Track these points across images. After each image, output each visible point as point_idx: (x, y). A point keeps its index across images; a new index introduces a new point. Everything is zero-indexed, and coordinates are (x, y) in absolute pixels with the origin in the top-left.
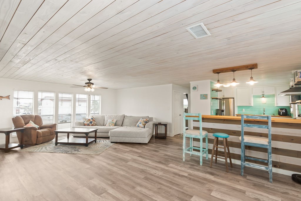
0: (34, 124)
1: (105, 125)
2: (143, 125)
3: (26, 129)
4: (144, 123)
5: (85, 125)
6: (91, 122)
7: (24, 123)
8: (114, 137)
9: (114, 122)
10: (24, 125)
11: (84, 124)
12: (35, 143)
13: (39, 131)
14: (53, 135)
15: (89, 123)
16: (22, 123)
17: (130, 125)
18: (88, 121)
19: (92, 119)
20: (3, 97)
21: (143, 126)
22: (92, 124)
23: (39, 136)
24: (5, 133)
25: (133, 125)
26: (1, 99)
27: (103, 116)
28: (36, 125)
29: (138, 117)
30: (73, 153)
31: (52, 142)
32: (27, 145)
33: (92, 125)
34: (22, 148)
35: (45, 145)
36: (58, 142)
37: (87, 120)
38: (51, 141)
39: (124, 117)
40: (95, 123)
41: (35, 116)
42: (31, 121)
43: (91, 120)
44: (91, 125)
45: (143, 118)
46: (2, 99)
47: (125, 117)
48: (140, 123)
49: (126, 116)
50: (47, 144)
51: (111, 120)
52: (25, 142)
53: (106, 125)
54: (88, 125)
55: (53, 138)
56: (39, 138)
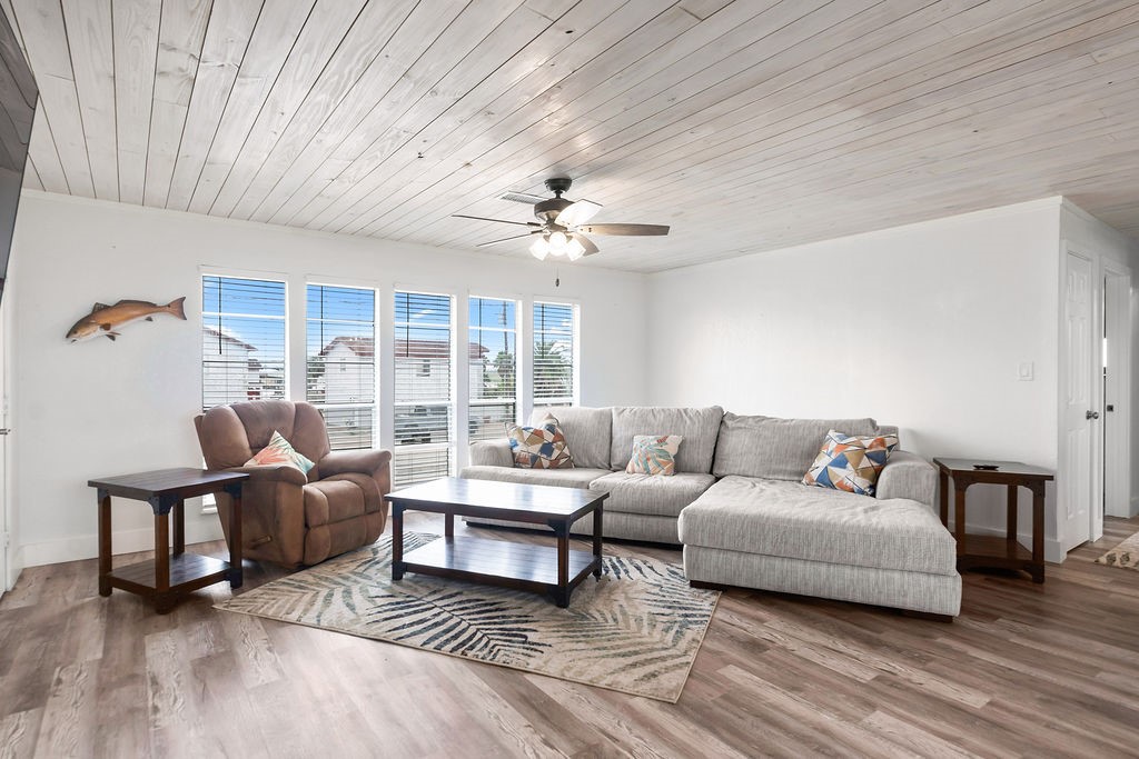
0: (291, 451)
1: (622, 467)
2: (863, 473)
3: (255, 475)
4: (866, 463)
5: (516, 462)
6: (547, 449)
7: (246, 444)
8: (714, 554)
9: (672, 449)
10: (249, 452)
11: (514, 455)
12: (295, 555)
13: (315, 489)
14: (376, 515)
15: (535, 449)
16: (237, 447)
17: (768, 472)
18: (530, 442)
19: (551, 428)
20: (154, 305)
21: (863, 483)
22: (553, 457)
23: (313, 521)
24: (149, 500)
25: (784, 472)
26: (150, 319)
27: (601, 413)
28: (300, 456)
29: (808, 425)
30: (500, 659)
31: (375, 552)
32: (263, 566)
33: (554, 466)
34: (236, 586)
35: (344, 572)
36: (408, 558)
37: (527, 435)
38: (369, 548)
39: (722, 420)
40: (566, 451)
41: (296, 406)
42: (276, 434)
43: (549, 437)
44: (546, 463)
45: (846, 429)
46: (153, 316)
47: (729, 423)
48: (841, 463)
49: (733, 417)
50: (352, 567)
51: (652, 440)
52: (254, 548)
53: (629, 468)
54: (534, 463)
55: (379, 531)
56: (312, 531)
